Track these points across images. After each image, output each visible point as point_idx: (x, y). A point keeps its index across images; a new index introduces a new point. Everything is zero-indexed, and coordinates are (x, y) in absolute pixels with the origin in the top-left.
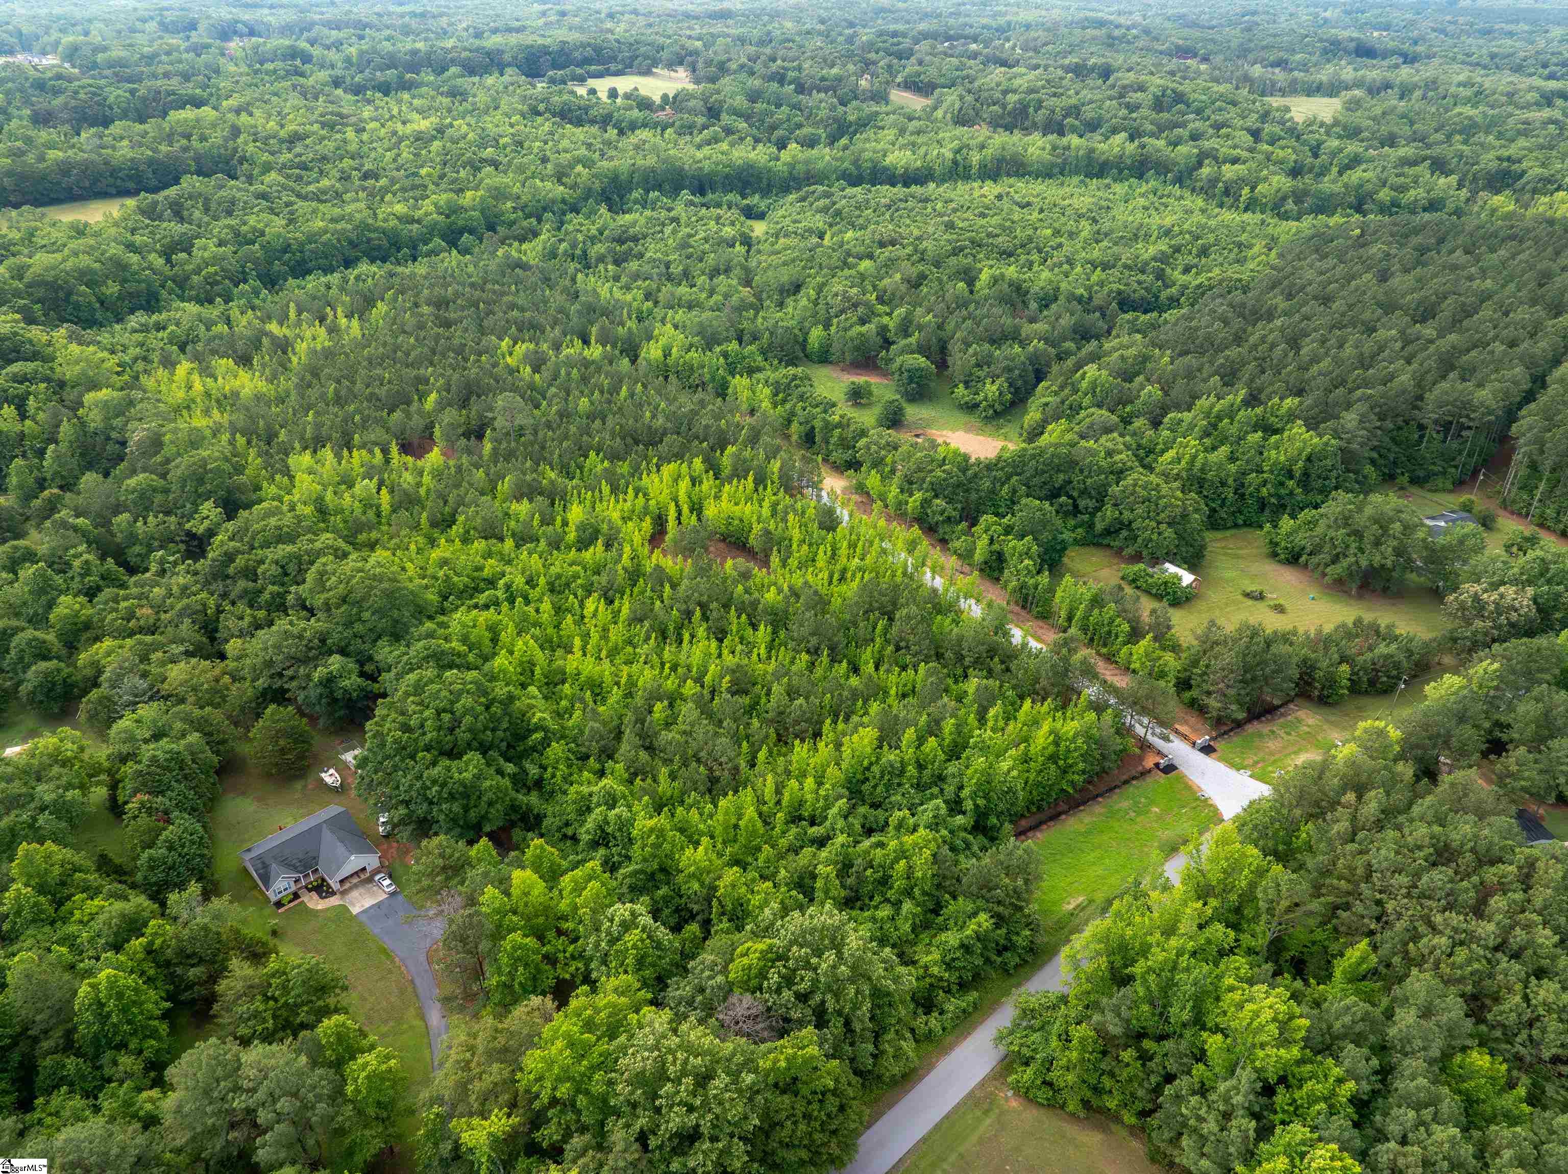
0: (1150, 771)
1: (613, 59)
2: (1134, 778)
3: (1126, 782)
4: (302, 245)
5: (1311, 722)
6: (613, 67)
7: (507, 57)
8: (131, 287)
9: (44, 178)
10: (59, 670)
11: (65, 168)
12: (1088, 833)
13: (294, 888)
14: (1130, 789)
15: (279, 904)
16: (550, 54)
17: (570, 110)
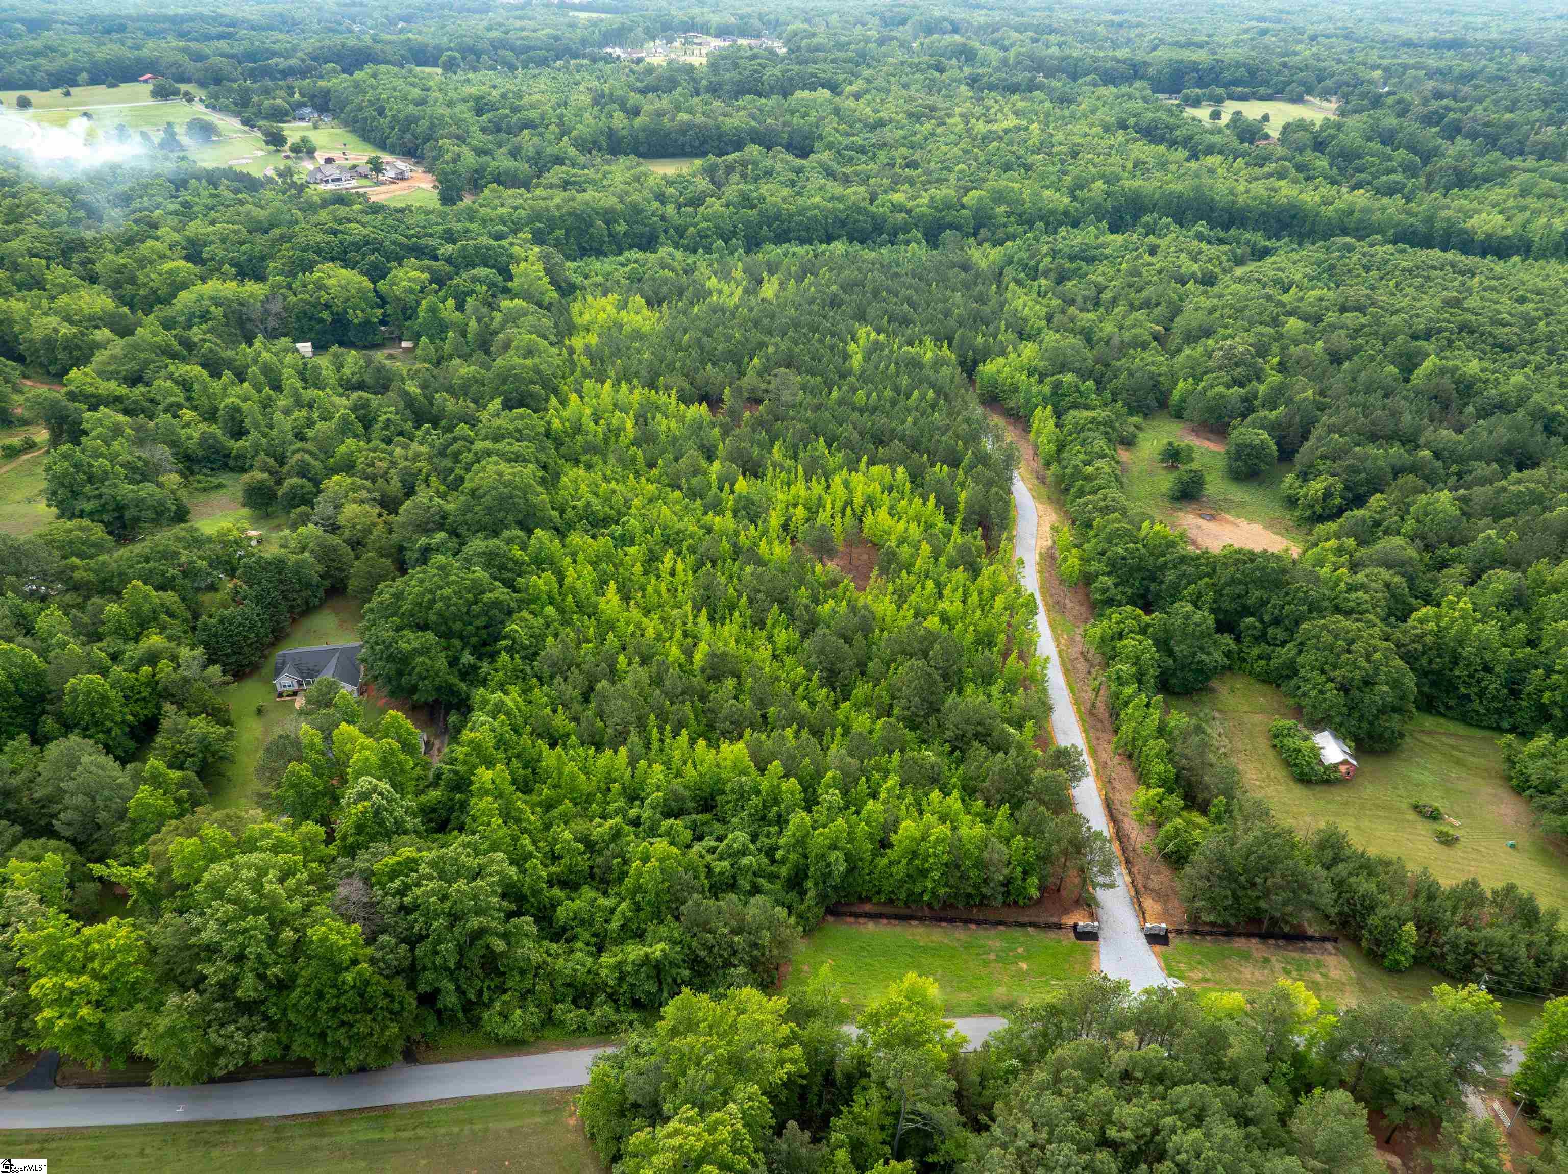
0: (1066, 927)
1: (1266, 83)
2: (1035, 925)
3: (1023, 925)
4: (791, 215)
5: (1335, 974)
6: (1262, 90)
7: (1151, 71)
8: (639, 228)
9: (667, 135)
10: (302, 487)
11: (684, 129)
12: (925, 950)
13: (296, 687)
14: (1018, 933)
15: (280, 695)
16: (1198, 71)
17: (1156, 128)
